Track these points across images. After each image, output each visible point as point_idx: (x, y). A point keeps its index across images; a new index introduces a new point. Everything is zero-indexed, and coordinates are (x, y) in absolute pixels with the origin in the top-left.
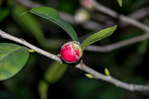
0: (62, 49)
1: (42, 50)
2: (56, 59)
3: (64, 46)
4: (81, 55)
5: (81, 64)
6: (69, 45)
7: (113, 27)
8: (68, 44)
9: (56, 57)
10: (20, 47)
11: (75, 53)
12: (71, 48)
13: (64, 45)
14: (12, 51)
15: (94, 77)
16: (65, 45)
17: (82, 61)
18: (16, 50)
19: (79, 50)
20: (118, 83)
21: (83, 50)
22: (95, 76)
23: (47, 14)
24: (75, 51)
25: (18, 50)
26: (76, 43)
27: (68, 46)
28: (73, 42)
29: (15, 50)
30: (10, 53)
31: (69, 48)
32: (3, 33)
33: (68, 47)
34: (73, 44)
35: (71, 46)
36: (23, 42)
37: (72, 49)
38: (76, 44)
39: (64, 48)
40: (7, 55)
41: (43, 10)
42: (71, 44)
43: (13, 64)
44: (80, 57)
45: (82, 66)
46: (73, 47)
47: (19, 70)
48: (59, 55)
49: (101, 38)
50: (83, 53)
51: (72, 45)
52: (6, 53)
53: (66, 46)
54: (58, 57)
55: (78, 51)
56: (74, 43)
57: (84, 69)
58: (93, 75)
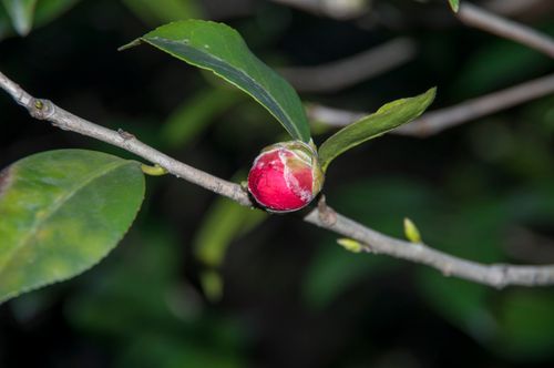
0: (253, 168)
1: (191, 168)
2: (236, 198)
3: (260, 160)
4: (316, 186)
5: (321, 211)
6: (275, 156)
7: (422, 97)
8: (273, 151)
9: (236, 190)
10: (116, 163)
11: (297, 183)
12: (282, 166)
13: (262, 155)
14: (89, 181)
15: (368, 250)
16: (266, 156)
17: (323, 199)
18: (104, 172)
19: (309, 170)
20: (450, 265)
21: (324, 169)
22: (370, 247)
23: (207, 46)
24: (296, 176)
25: (111, 172)
26: (302, 148)
27: (272, 160)
28: (292, 143)
29: (98, 175)
30: (84, 184)
31: (277, 165)
32: (60, 115)
33: (273, 163)
34: (291, 152)
35: (284, 160)
36: (127, 142)
37: (287, 171)
38: (299, 152)
39: (262, 164)
40: (71, 194)
41: (192, 33)
42: (283, 151)
43: (93, 226)
44: (314, 195)
45: (323, 215)
46: (289, 161)
47: (113, 244)
48: (245, 184)
49: (382, 131)
50: (322, 179)
51: (288, 154)
52: (69, 186)
53: (267, 159)
54: (244, 190)
55: (305, 174)
56: (293, 148)
57: (333, 224)
58: (361, 242)
